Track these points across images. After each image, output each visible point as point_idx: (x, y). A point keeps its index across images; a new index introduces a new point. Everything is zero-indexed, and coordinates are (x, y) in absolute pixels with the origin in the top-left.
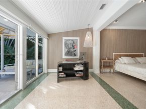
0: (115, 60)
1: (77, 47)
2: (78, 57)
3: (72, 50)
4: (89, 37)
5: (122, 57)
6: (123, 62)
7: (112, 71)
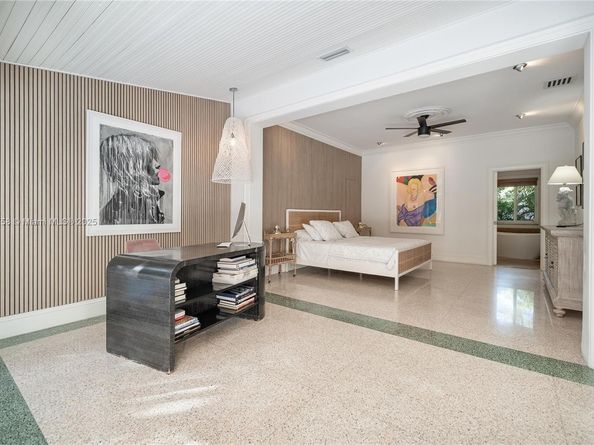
0: (292, 230)
1: (168, 177)
2: (174, 226)
3: (145, 190)
4: (233, 142)
5: (311, 222)
6: (317, 238)
7: (285, 268)
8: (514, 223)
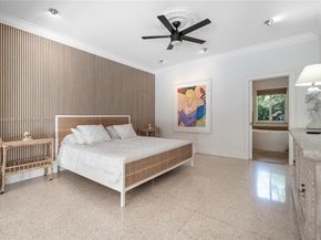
5: (78, 127)
6: (80, 142)
8: (270, 122)
